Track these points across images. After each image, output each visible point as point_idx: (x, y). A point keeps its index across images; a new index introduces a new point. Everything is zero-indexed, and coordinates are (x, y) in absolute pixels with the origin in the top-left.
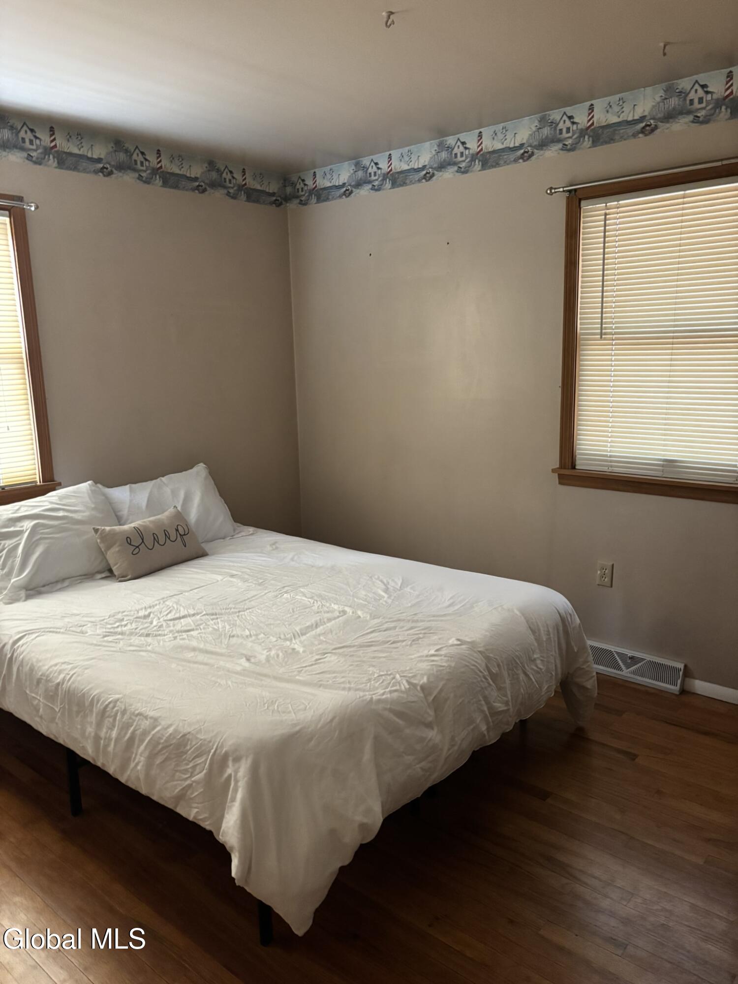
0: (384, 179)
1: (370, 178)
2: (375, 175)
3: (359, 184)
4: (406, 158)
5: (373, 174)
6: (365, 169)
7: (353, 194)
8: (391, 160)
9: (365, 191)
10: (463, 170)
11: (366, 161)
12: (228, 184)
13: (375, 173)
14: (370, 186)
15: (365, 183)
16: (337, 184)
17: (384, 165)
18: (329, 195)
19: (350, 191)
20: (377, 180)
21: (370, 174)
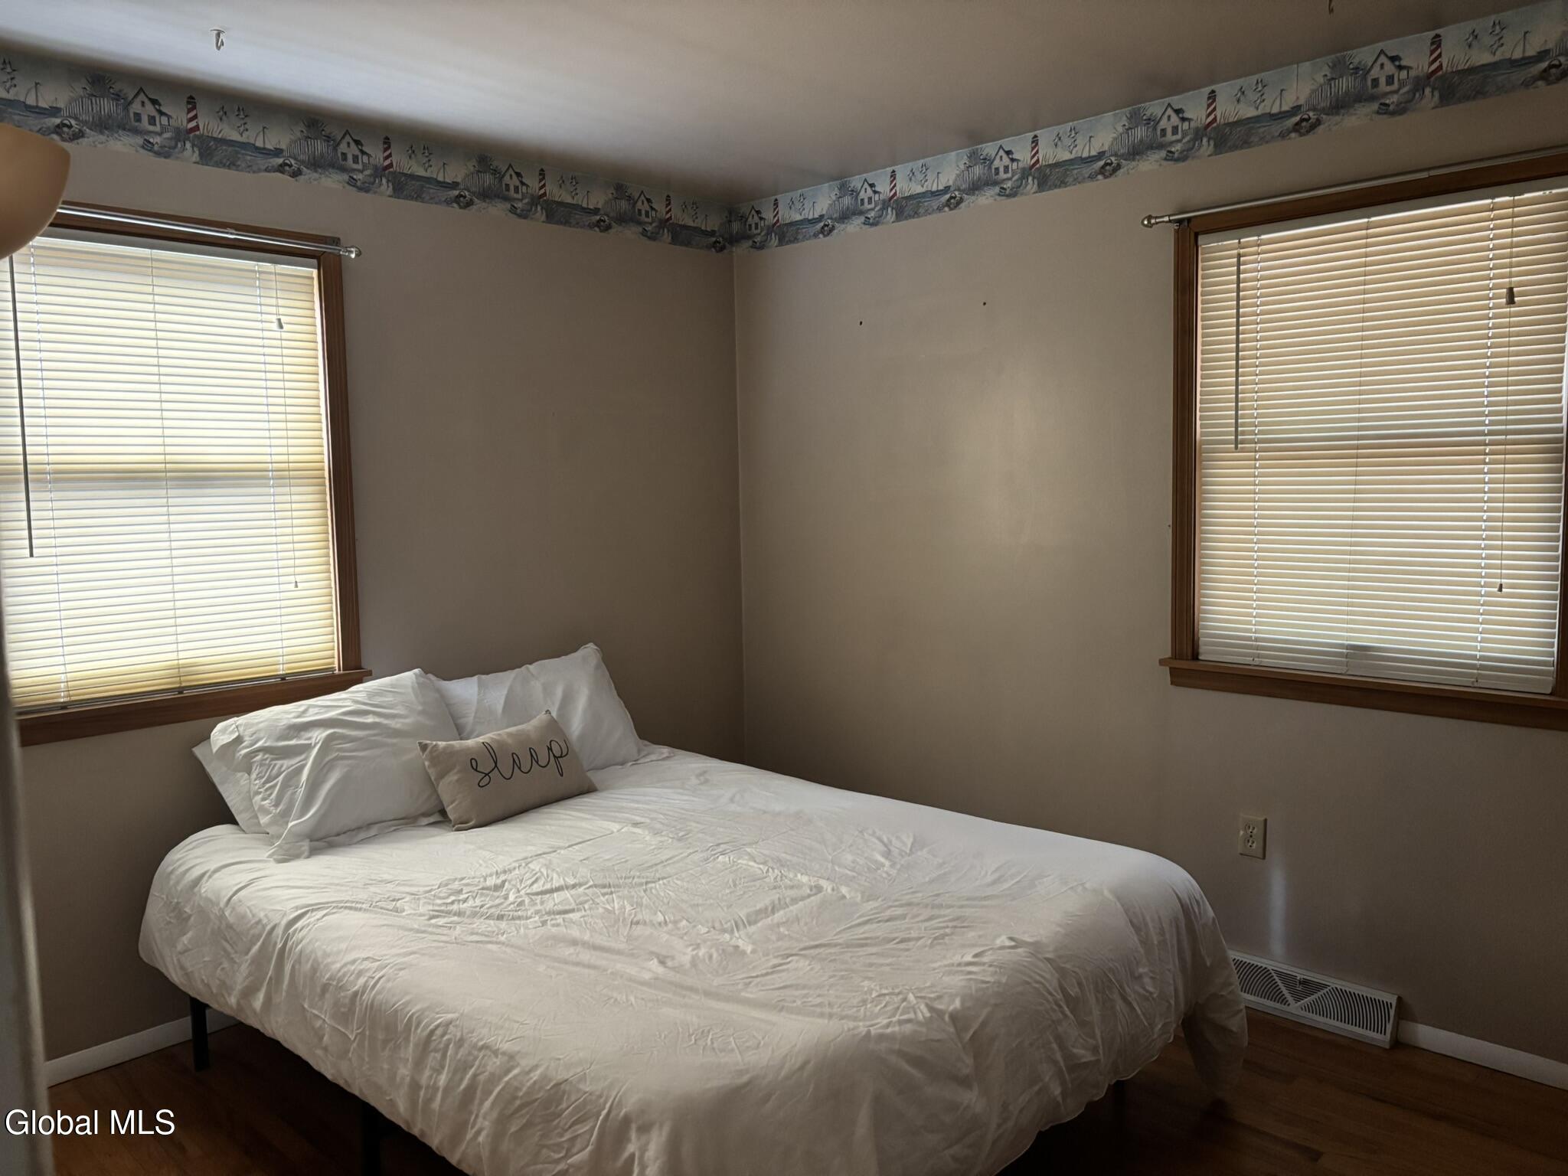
0: (885, 207)
1: (862, 207)
2: (870, 202)
3: (845, 217)
4: (920, 177)
5: (866, 201)
6: (854, 193)
7: (835, 231)
8: (895, 179)
9: (855, 225)
10: (1008, 192)
11: (856, 182)
12: (643, 217)
13: (870, 199)
14: (862, 219)
15: (854, 214)
16: (810, 217)
17: (884, 188)
18: (797, 233)
19: (830, 226)
20: (873, 209)
21: (862, 200)
